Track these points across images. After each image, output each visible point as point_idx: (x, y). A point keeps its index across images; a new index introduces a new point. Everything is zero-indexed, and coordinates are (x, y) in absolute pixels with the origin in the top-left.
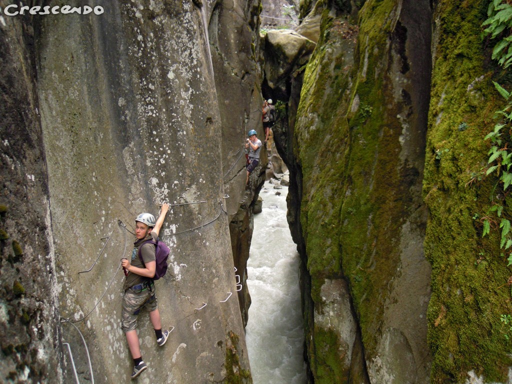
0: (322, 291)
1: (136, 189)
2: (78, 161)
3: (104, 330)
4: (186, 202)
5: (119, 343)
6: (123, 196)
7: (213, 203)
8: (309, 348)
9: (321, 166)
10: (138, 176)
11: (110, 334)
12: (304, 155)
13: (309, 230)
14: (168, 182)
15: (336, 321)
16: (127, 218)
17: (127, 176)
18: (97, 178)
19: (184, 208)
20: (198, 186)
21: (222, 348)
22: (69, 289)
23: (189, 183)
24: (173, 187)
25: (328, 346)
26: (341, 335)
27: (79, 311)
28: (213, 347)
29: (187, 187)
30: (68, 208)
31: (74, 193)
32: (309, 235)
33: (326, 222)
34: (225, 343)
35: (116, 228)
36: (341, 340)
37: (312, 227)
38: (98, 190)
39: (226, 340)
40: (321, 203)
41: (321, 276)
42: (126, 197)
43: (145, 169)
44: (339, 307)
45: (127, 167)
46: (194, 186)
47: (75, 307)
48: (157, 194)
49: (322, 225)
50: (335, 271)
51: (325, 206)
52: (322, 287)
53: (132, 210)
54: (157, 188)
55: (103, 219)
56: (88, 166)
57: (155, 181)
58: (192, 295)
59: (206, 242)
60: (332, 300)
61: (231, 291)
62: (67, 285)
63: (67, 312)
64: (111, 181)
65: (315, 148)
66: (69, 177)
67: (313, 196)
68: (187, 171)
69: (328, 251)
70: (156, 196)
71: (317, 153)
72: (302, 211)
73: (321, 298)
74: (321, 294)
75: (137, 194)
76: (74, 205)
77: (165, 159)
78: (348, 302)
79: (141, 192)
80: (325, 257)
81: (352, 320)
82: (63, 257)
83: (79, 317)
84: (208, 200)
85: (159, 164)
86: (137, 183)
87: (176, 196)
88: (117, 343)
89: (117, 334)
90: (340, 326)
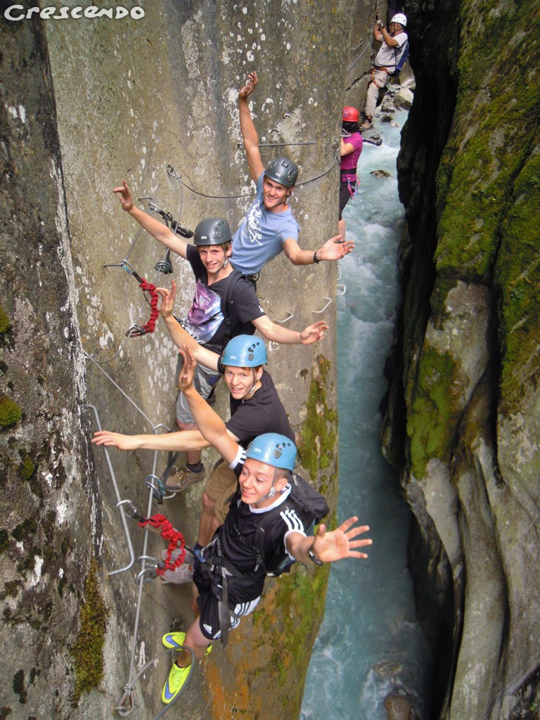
0: (449, 296)
1: (201, 109)
2: (102, 46)
3: (141, 354)
4: (282, 140)
5: (161, 370)
6: (178, 121)
7: (324, 145)
8: (408, 370)
9: (494, 89)
10: (205, 84)
11: (149, 358)
12: (466, 65)
13: (449, 199)
14: (256, 99)
15: (460, 343)
16: (182, 163)
17: (186, 82)
18: (134, 82)
19: (276, 151)
20: (305, 111)
21: (305, 379)
22: (91, 297)
23: (290, 104)
24: (263, 109)
25: (439, 374)
26: (462, 365)
27: (105, 332)
28: (294, 377)
29: (285, 111)
30: (85, 144)
31: (95, 114)
32: (447, 206)
33: (482, 190)
34: (311, 372)
35: (164, 180)
36: (460, 371)
37: (456, 194)
38: (136, 107)
39: (313, 368)
40: (479, 156)
41: (453, 275)
42: (183, 122)
43: (218, 68)
44: (470, 325)
45: (188, 62)
46: (297, 111)
47: (100, 327)
48: (236, 121)
49: (473, 195)
50: (480, 272)
51: (486, 162)
52: (451, 292)
53: (191, 148)
54: (236, 109)
55: (143, 162)
56: (120, 56)
57: (233, 95)
58: (273, 298)
59: (304, 214)
60: (462, 314)
61: (330, 296)
62: (87, 290)
63: (88, 337)
64: (159, 90)
65: (490, 54)
66: (86, 80)
67: (468, 142)
68: (290, 80)
69: (474, 240)
70: (233, 125)
71: (492, 64)
72: (443, 164)
73: (445, 307)
74: (447, 301)
75: (202, 119)
76: (96, 138)
77: (255, 53)
78: (486, 322)
79: (209, 116)
80: (467, 247)
81: (485, 347)
82: (79, 240)
83: (106, 343)
84: (317, 138)
85: (244, 62)
86: (202, 96)
87: (266, 127)
88: (159, 370)
89: (159, 355)
90: (464, 352)
